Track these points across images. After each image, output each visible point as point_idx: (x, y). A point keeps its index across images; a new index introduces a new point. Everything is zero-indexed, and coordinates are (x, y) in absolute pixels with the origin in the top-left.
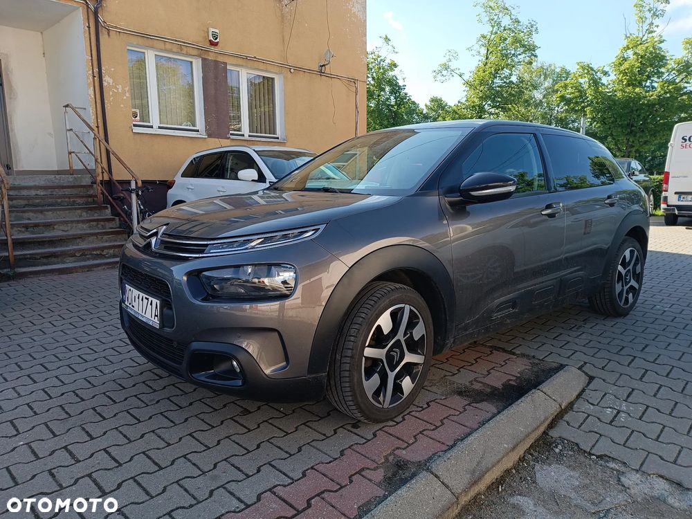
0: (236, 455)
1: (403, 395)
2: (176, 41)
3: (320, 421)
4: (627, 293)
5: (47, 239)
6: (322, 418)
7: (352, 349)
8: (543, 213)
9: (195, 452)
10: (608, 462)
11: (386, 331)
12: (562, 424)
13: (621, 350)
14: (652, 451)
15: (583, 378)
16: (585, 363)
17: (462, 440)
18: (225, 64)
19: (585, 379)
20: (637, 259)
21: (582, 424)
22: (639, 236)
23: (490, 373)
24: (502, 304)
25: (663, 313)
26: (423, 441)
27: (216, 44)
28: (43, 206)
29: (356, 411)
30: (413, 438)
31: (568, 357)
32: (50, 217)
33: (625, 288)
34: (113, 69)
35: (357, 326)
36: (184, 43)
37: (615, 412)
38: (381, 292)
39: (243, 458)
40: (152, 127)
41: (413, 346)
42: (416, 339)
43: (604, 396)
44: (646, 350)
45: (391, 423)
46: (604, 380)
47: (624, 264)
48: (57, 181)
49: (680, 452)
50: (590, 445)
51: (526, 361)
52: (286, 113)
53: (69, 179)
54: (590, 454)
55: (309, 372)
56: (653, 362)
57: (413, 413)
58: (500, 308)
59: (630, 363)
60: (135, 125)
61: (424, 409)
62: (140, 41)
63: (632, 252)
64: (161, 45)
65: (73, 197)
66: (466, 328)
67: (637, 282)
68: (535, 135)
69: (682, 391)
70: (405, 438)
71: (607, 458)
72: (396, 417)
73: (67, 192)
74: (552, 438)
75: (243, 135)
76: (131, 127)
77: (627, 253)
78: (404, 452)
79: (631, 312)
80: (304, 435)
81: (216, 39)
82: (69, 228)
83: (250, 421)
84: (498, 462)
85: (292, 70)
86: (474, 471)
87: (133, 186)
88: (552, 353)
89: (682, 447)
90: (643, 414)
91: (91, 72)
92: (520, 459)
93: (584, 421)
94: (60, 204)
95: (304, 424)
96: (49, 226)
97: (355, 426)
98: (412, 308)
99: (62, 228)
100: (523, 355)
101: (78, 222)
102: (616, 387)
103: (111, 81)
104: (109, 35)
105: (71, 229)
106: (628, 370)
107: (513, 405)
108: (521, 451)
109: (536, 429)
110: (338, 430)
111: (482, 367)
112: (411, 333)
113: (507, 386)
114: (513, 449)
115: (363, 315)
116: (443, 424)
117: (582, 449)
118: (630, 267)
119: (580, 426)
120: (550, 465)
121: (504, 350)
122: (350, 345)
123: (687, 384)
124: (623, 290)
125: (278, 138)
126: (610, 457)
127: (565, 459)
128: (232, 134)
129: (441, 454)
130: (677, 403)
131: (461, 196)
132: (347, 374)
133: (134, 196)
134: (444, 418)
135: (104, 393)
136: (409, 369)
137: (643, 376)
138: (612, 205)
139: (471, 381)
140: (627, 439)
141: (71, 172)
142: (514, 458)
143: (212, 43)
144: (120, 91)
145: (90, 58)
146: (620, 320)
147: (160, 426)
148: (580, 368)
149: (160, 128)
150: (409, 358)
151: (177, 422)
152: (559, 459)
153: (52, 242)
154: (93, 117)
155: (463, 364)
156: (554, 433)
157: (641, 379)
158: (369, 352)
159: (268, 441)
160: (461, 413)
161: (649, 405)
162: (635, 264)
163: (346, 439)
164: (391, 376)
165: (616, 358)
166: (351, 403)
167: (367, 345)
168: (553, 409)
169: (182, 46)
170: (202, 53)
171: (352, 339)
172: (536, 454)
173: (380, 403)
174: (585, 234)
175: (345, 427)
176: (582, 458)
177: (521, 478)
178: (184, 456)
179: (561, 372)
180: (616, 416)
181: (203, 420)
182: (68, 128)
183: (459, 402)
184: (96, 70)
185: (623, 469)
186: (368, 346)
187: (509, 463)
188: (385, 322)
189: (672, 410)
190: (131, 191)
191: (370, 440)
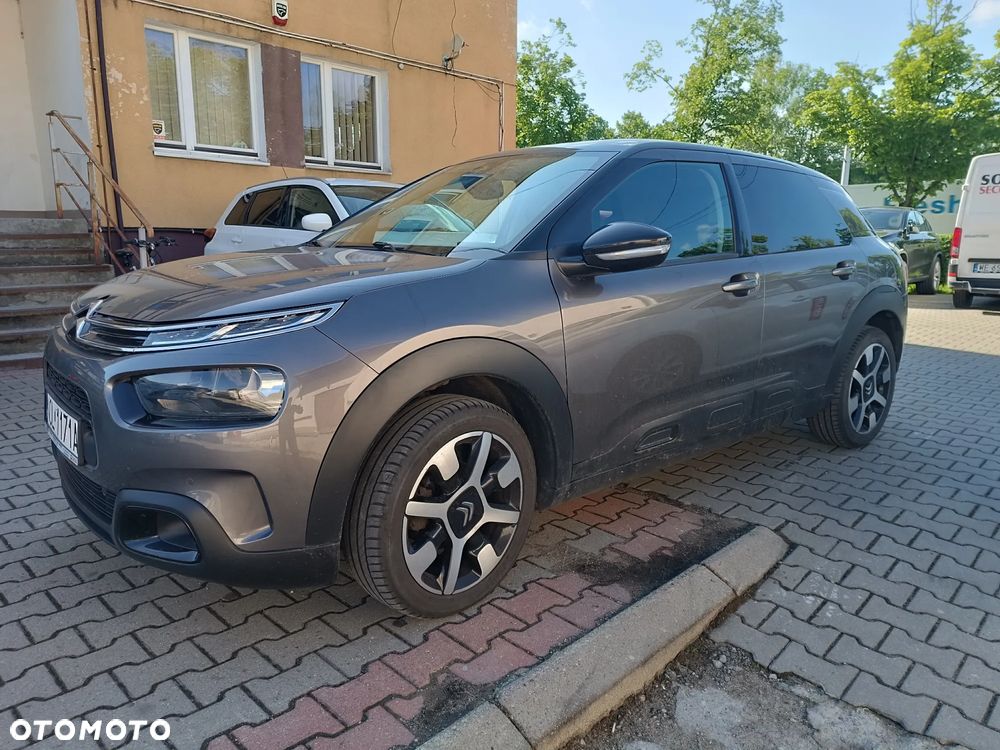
0: (194, 671)
1: (480, 573)
2: (221, 16)
3: (346, 614)
4: (868, 412)
5: (12, 315)
6: (350, 608)
7: (384, 505)
8: (726, 288)
9: (130, 664)
10: (793, 684)
11: (447, 475)
12: (734, 620)
13: (846, 501)
14: (867, 669)
15: (779, 547)
16: (787, 522)
17: (562, 648)
18: (298, 53)
19: (782, 547)
20: (885, 360)
21: (764, 621)
22: (889, 324)
23: (635, 536)
24: (652, 431)
25: (922, 443)
26: (502, 649)
27: (283, 23)
28: (10, 264)
29: (393, 602)
30: (485, 645)
31: (763, 513)
32: (19, 282)
33: (865, 405)
34: (122, 59)
35: (393, 468)
36: (234, 20)
37: (820, 601)
38: (439, 413)
39: (202, 675)
40: (184, 148)
41: (499, 497)
42: (503, 486)
43: (806, 576)
44: (885, 502)
45: (458, 618)
46: (811, 550)
47: (863, 369)
48: (36, 227)
49: (910, 670)
50: (771, 657)
51: (696, 517)
52: (393, 131)
53: (54, 225)
54: (769, 671)
55: (309, 541)
56: (892, 522)
57: (495, 603)
58: (649, 436)
59: (856, 523)
60: (157, 145)
61: (516, 595)
62: (166, 15)
63: (876, 350)
64: (199, 23)
65: (58, 253)
66: (591, 467)
67: (884, 395)
68: (722, 165)
69: (930, 569)
70: (472, 645)
71: (793, 678)
72: (467, 608)
73: (49, 243)
74: (714, 643)
75: (326, 163)
76: (151, 147)
77: (869, 352)
78: (465, 668)
79: (875, 442)
80: (317, 636)
81: (284, 14)
82: (48, 298)
83: (233, 612)
84: (615, 684)
85: (401, 66)
86: (570, 702)
87: (142, 237)
88: (739, 504)
89: (914, 663)
90: (863, 605)
91: (88, 62)
92: (656, 678)
93: (769, 616)
94: (37, 262)
95: (319, 618)
96: (16, 295)
97: (400, 621)
98: (495, 437)
99: (37, 297)
100: (694, 507)
101: (62, 289)
102: (827, 561)
103: (119, 76)
104: (116, 5)
105: (51, 299)
106: (850, 535)
107: (657, 590)
108: (658, 665)
109: (687, 630)
110: (370, 629)
111: (625, 527)
112: (495, 477)
113: (658, 558)
114: (645, 662)
115: (405, 450)
116: (540, 620)
117: (757, 663)
118: (874, 373)
119: (760, 625)
120: (702, 688)
121: (667, 499)
122: (380, 498)
123: (937, 558)
124: (860, 408)
125: (379, 168)
126: (798, 677)
127: (727, 678)
128: (307, 161)
129: (521, 671)
130: (917, 589)
131: (584, 260)
132: (374, 544)
133: (143, 252)
134: (545, 611)
135: (22, 561)
136: (491, 533)
137: (872, 544)
138: (844, 277)
139: (604, 549)
140: (831, 647)
141: (59, 214)
142: (646, 676)
143: (276, 22)
144: (134, 92)
145: (87, 40)
146: (852, 453)
147: (90, 618)
148: (777, 531)
149: (197, 149)
150: (491, 515)
151: (118, 611)
152: (719, 679)
153: (18, 319)
154: (92, 131)
155: (598, 520)
156: (718, 636)
157: (869, 548)
158: (413, 508)
159: (252, 646)
160: (573, 601)
161: (875, 590)
162: (882, 369)
163: (380, 643)
164: (458, 545)
165: (836, 514)
166: (384, 589)
167: (411, 497)
168: (721, 596)
169: (230, 25)
170: (261, 37)
171: (384, 487)
172: (683, 670)
173: (438, 587)
174: (811, 318)
175: (383, 623)
176: (754, 678)
177: (652, 709)
178: (110, 671)
179: (746, 537)
180: (818, 609)
181: (160, 609)
182: (54, 147)
183: (575, 582)
184: (96, 59)
185: (815, 697)
186: (413, 500)
187: (635, 684)
188: (444, 459)
189: (909, 600)
190: (138, 245)
191: (415, 647)
